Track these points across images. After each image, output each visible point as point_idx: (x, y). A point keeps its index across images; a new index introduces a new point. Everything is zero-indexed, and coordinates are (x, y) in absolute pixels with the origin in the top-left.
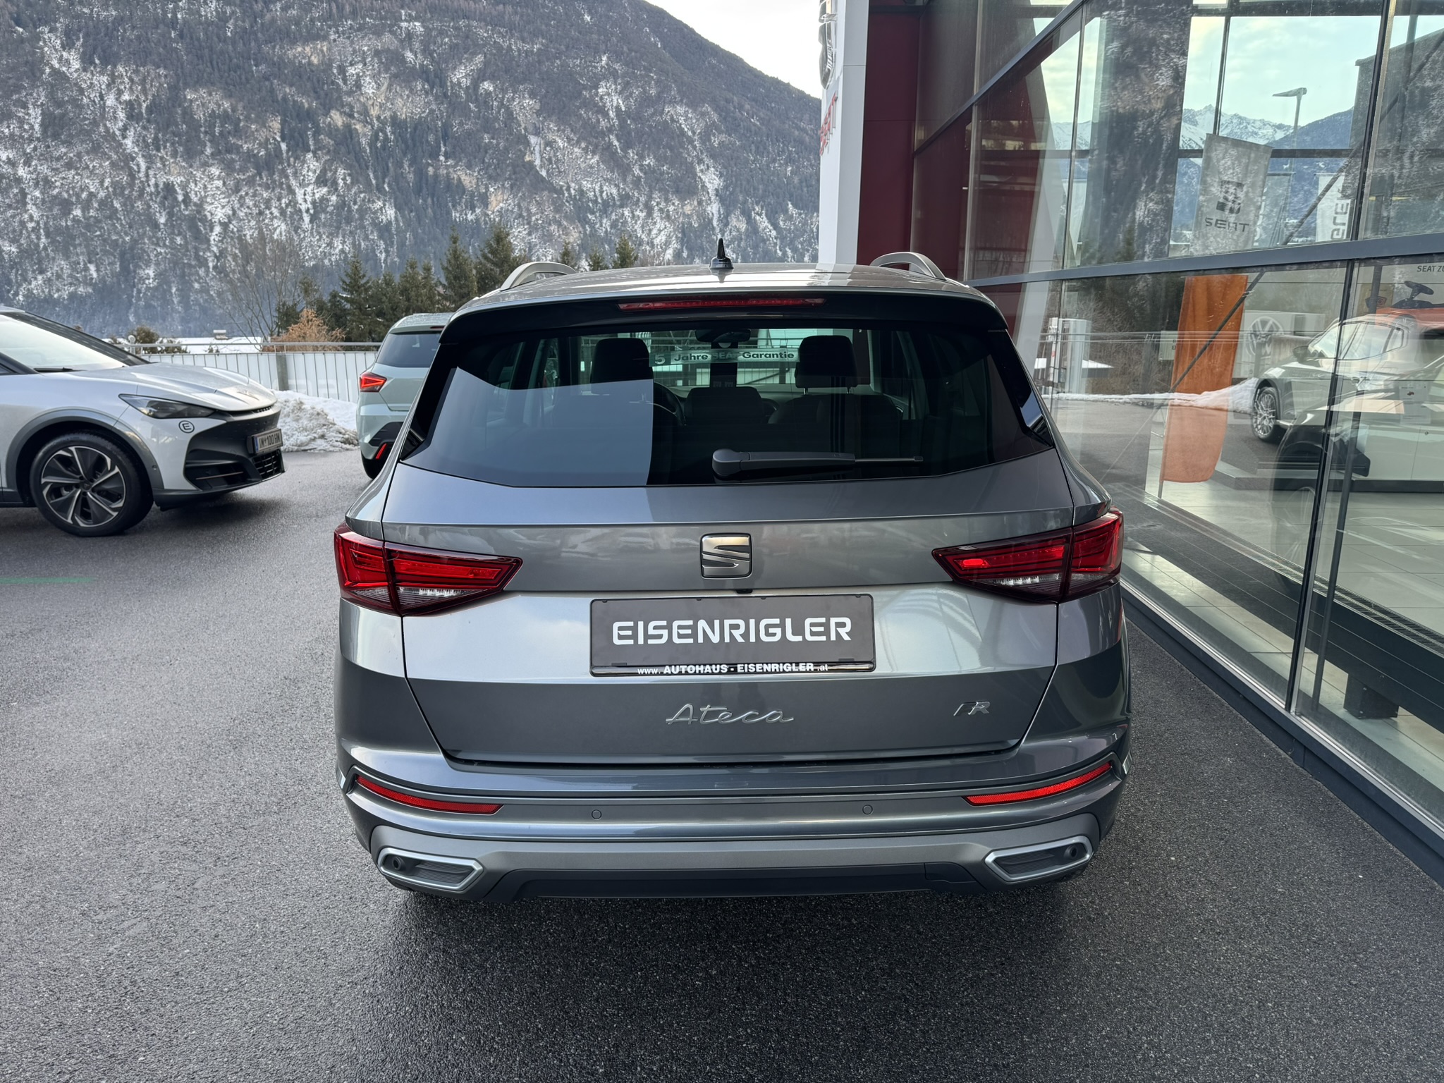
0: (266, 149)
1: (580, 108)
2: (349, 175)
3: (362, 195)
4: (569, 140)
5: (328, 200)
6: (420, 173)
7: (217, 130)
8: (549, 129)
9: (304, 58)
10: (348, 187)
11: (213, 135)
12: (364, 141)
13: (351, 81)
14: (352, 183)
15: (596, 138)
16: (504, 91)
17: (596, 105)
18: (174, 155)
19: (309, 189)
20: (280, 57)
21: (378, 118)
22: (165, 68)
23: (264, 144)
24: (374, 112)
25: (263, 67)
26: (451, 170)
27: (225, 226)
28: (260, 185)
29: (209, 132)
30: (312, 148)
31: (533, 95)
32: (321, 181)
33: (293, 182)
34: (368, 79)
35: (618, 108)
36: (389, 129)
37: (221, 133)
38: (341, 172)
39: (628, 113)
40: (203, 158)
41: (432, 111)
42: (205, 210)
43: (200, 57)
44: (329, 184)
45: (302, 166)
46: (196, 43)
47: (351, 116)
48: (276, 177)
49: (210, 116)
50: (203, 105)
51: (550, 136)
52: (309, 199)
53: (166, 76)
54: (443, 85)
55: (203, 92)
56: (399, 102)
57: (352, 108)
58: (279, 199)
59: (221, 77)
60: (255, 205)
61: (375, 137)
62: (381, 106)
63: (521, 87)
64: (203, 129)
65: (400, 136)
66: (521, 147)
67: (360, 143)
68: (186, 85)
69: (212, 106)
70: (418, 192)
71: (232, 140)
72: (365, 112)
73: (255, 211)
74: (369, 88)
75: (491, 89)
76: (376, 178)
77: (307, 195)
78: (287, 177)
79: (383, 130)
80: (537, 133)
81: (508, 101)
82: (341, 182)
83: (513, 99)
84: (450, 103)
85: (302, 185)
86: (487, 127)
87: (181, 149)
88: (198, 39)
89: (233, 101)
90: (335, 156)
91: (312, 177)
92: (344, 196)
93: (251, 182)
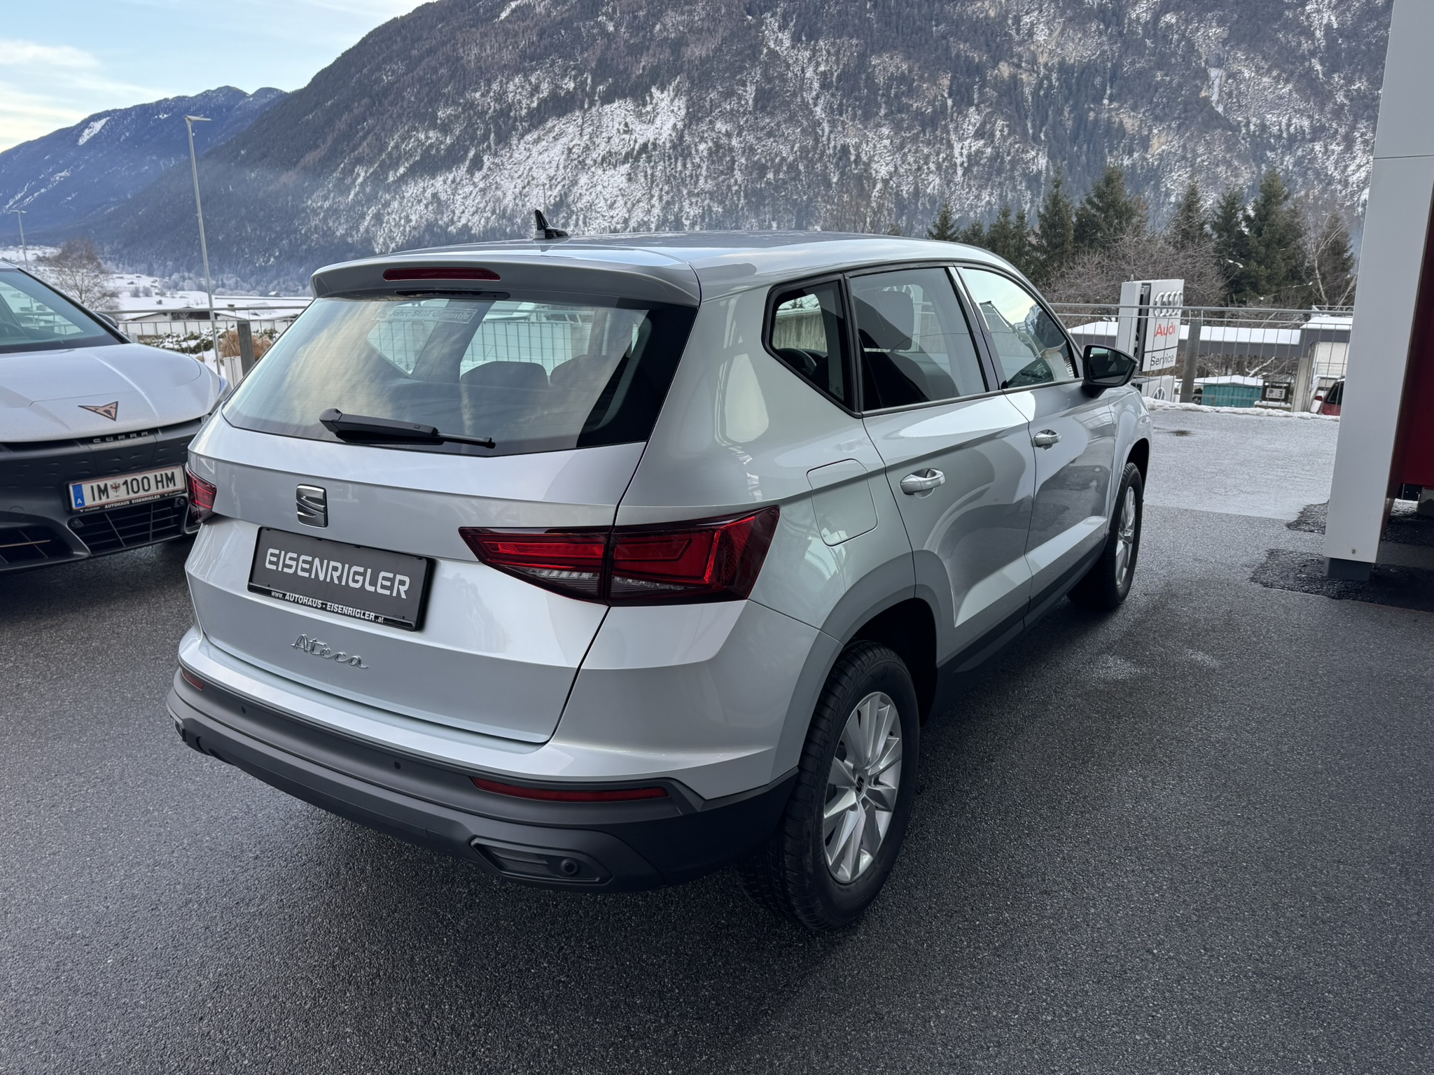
0: (934, 106)
1: (1278, 30)
2: (1007, 126)
3: (1017, 146)
4: (1258, 69)
5: (983, 153)
6: (1080, 120)
7: (893, 92)
8: (1235, 59)
9: (982, 12)
10: (1004, 138)
11: (889, 97)
12: (1027, 90)
13: (1024, 31)
14: (1009, 134)
15: (1293, 63)
16: (1188, 22)
17: (1299, 25)
18: (853, 119)
19: (967, 143)
20: (960, 15)
21: (1046, 65)
22: (858, 37)
23: (931, 103)
24: (1042, 60)
25: (942, 27)
26: (1113, 114)
27: (886, 182)
28: (922, 142)
29: (886, 94)
30: (976, 101)
31: (1221, 22)
32: (979, 134)
33: (953, 137)
34: (1041, 26)
35: (1328, 27)
36: (1054, 76)
37: (896, 95)
38: (1000, 123)
39: (1341, 32)
40: (877, 119)
41: (1104, 52)
42: (871, 168)
43: (887, 24)
44: (986, 137)
45: (964, 120)
46: (887, 11)
47: (1019, 66)
48: (938, 133)
49: (889, 79)
50: (884, 69)
51: (1235, 67)
52: (965, 152)
53: (857, 45)
54: (1120, 23)
55: (886, 57)
56: (1071, 46)
57: (1020, 57)
58: (938, 155)
59: (904, 40)
60: (915, 162)
61: (1040, 85)
62: (1051, 51)
63: (1209, 15)
64: (881, 92)
65: (1065, 83)
66: (1198, 82)
67: (1022, 93)
68: (873, 52)
69: (892, 69)
70: (1074, 139)
71: (904, 100)
72: (1033, 61)
73: (915, 167)
74: (1041, 36)
75: (1174, 21)
76: (1034, 127)
77: (962, 150)
78: (948, 133)
79: (1048, 78)
80: (1219, 64)
81: (1191, 33)
82: (998, 134)
83: (1197, 29)
84: (1124, 41)
85: (961, 139)
86: (1162, 63)
87: (860, 112)
88: (889, 7)
89: (911, 62)
90: (997, 108)
91: (972, 130)
92: (999, 148)
93: (915, 139)
